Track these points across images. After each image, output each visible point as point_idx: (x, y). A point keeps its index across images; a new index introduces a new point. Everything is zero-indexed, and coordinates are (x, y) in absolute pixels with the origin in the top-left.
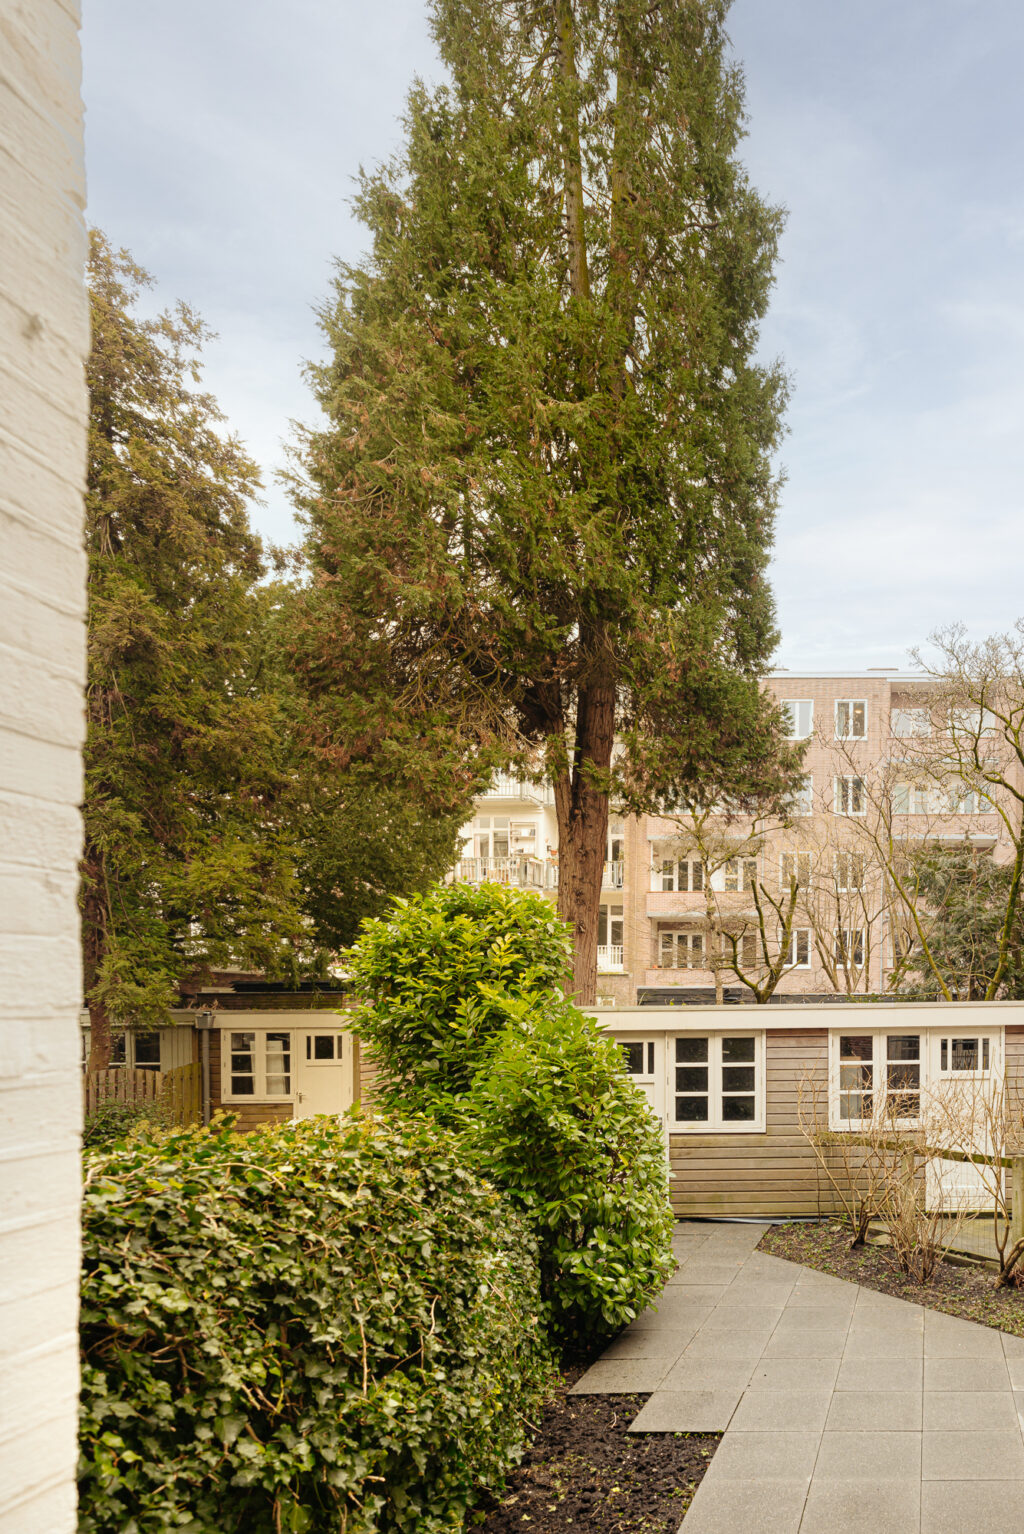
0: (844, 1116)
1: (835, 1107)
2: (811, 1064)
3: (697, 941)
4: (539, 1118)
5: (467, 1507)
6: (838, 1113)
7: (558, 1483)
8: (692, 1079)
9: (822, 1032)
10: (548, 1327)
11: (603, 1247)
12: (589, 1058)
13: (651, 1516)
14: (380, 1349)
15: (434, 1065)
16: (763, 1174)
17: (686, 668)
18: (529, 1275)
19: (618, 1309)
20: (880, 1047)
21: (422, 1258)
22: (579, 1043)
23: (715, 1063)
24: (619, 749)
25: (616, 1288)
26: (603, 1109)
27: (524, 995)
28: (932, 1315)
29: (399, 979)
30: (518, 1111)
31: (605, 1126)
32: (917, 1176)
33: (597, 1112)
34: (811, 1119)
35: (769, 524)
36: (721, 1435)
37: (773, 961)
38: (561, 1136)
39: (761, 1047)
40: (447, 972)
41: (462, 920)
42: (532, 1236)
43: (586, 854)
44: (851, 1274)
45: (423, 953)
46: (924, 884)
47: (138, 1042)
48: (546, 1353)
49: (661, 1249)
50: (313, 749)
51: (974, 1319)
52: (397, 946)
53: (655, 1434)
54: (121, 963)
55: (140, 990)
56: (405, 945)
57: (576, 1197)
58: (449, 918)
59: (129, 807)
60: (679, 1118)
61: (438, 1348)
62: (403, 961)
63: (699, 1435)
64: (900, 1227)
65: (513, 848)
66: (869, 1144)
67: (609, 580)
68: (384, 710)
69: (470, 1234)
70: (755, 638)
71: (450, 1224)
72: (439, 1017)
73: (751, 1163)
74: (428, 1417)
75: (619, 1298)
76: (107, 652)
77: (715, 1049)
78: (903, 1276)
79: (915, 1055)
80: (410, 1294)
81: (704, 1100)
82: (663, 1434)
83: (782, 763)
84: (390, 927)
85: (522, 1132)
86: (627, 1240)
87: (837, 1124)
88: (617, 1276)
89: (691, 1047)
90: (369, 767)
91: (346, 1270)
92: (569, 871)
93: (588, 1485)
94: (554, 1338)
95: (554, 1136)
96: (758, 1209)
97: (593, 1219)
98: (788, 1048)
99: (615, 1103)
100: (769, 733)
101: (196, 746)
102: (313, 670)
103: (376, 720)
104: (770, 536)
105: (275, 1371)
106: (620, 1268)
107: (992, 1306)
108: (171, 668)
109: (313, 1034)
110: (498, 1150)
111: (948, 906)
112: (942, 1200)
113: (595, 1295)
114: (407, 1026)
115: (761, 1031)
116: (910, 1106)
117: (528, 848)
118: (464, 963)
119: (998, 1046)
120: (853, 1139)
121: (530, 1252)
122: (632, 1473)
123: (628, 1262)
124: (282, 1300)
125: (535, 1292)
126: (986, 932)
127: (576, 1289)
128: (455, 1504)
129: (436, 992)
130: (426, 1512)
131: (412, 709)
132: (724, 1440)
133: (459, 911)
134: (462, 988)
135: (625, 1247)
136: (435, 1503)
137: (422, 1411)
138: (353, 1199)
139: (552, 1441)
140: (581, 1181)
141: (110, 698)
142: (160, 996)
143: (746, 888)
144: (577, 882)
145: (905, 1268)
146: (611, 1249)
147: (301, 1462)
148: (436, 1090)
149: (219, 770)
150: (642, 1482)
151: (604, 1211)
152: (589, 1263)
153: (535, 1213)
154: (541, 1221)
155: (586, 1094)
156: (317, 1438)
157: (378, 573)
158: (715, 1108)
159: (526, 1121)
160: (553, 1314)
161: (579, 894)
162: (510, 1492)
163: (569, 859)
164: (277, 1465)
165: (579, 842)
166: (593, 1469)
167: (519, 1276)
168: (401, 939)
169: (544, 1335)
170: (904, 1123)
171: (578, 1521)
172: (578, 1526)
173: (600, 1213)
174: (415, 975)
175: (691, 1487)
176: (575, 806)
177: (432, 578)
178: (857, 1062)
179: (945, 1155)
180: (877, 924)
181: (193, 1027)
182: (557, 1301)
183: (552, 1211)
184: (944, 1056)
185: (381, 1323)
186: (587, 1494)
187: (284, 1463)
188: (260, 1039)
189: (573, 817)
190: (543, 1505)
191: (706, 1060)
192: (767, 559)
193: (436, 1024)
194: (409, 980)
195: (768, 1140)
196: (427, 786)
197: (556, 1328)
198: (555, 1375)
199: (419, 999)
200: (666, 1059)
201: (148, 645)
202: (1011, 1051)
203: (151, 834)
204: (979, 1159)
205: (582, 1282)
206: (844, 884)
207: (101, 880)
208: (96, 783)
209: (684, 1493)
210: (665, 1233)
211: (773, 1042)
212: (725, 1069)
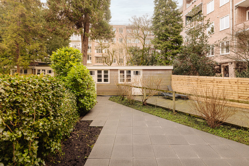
0: (120, 82)
1: (119, 80)
2: (116, 74)
3: (101, 59)
4: (76, 80)
5: (61, 139)
6: (120, 81)
7: (78, 134)
8: (99, 76)
9: (117, 70)
10: (78, 110)
11: (86, 99)
12: (84, 71)
13: (92, 140)
14: (39, 114)
15: (63, 73)
16: (109, 90)
17: (99, 20)
18: (75, 103)
19: (88, 108)
20: (125, 72)
21: (49, 98)
22: (83, 69)
23: (103, 74)
24: (90, 31)
25: (88, 105)
26: (86, 79)
27: (75, 63)
28: (133, 109)
29: (57, 60)
30: (73, 78)
31: (86, 81)
32: (130, 90)
33: (85, 79)
34: (116, 82)
35: (110, 2)
36: (103, 127)
37: (111, 61)
38: (79, 82)
39: (109, 72)
40: (64, 59)
41: (67, 52)
42: (75, 97)
43: (85, 45)
44: (121, 103)
45: (61, 56)
46: (131, 51)
47: (24, 71)
48: (77, 114)
49: (95, 99)
50: (47, 29)
51: (139, 110)
52: (57, 56)
53: (93, 127)
54: (21, 59)
55: (24, 63)
56: (59, 55)
57: (82, 91)
58: (65, 52)
59: (22, 37)
60: (98, 81)
61: (52, 114)
62: (58, 57)
63: (100, 127)
64: (128, 97)
65: (77, 47)
66: (124, 85)
67: (88, 7)
68: (57, 24)
69: (60, 95)
70: (108, 17)
71: (56, 93)
72: (63, 66)
73: (108, 88)
74: (50, 126)
75: (88, 106)
76: (19, 16)
77: (103, 72)
78: (129, 104)
79: (130, 73)
80: (47, 104)
81: (101, 79)
82: (94, 127)
83: (112, 34)
84: (56, 53)
85: (74, 81)
86: (90, 98)
87: (120, 83)
88: (88, 103)
89: (99, 72)
90: (55, 32)
91: (32, 99)
92: (83, 48)
93: (82, 135)
94: (79, 112)
95: (78, 82)
96: (109, 94)
97: (84, 95)
98: (113, 72)
99: (88, 78)
100: (110, 29)
101: (32, 29)
102: (47, 18)
103: (55, 25)
104: (110, 3)
105: (15, 118)
106: (88, 102)
107: (142, 108)
108: (28, 19)
109: (48, 70)
110: (70, 84)
111: (134, 54)
112: (134, 93)
113: (85, 106)
114: (59, 67)
115: (109, 69)
116: (129, 80)
117: (79, 47)
118: (67, 58)
119: (141, 72)
120: (122, 85)
121: (75, 99)
122: (89, 133)
123: (90, 101)
124: (17, 104)
125: (76, 105)
126: (139, 58)
127: (82, 105)
128: (59, 139)
129: (63, 62)
130: (53, 141)
131: (61, 24)
132: (103, 128)
133: (66, 51)
134: (67, 62)
135: (89, 99)
136: (55, 139)
137: (49, 125)
138: (35, 87)
139: (78, 128)
140: (83, 89)
141: (20, 22)
142: (26, 64)
143: (107, 52)
144: (84, 49)
145: (129, 103)
146: (87, 99)
147: (19, 135)
148: (63, 76)
149: (35, 33)
150: (91, 134)
151: (86, 94)
152: (84, 101)
153: (76, 94)
154: (77, 95)
155: (83, 76)
156: (23, 131)
157: (55, 4)
158: (103, 80)
159: (74, 80)
160: (79, 109)
161: (84, 51)
162: (71, 136)
163: (83, 46)
164: (13, 136)
165: (84, 44)
166: (83, 132)
167: (73, 103)
168: (58, 55)
169: (77, 112)
170: (129, 83)
171: (80, 141)
172: (80, 142)
173: (85, 94)
174: (60, 60)
175: (98, 135)
176: (84, 39)
177: (63, 5)
178: (122, 74)
179: (135, 87)
180: (124, 57)
181: (32, 69)
182: (79, 107)
183: (78, 93)
184: (134, 73)
185: (40, 109)
186: (82, 136)
187: (15, 136)
188: (41, 70)
189: (83, 40)
190: (75, 138)
191: (101, 73)
192: (110, 6)
193: (63, 67)
194: (59, 60)
195: (110, 85)
196: (63, 35)
197: (79, 111)
198: (79, 118)
199: (60, 63)
200: (96, 73)
201: (24, 14)
202: (143, 73)
203: (25, 41)
204: (140, 88)
205: (83, 104)
206: (120, 52)
207: (18, 47)
208: (17, 34)
209: (97, 136)
210: (95, 97)
211: (111, 71)
212: (104, 75)
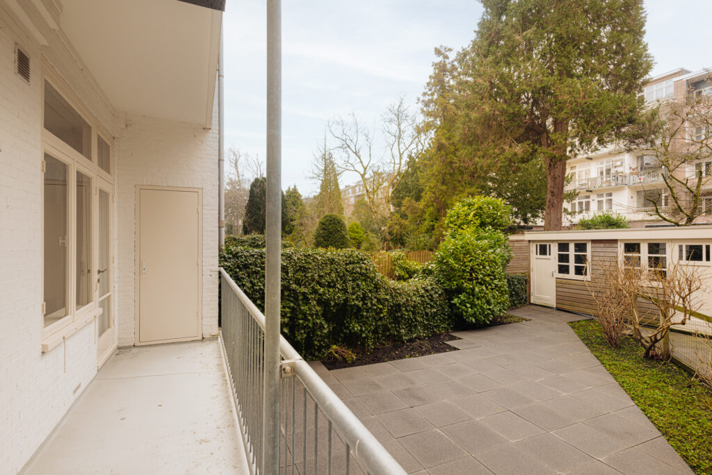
0: (627, 277)
1: (621, 273)
2: (611, 255)
8: (563, 258)
9: (615, 241)
16: (590, 298)
20: (644, 248)
23: (572, 252)
36: (459, 350)
39: (589, 246)
43: (555, 178)
53: (448, 345)
60: (560, 272)
63: (455, 348)
73: (585, 293)
77: (572, 247)
79: (664, 253)
81: (568, 266)
87: (624, 281)
89: (563, 246)
96: (588, 311)
98: (601, 248)
115: (589, 240)
144: (552, 188)
158: (572, 270)
163: (550, 180)
165: (552, 174)
176: (551, 161)
178: (632, 255)
184: (681, 253)
191: (568, 251)
195: (592, 284)
200: (555, 250)
211: (594, 245)
212: (575, 255)
